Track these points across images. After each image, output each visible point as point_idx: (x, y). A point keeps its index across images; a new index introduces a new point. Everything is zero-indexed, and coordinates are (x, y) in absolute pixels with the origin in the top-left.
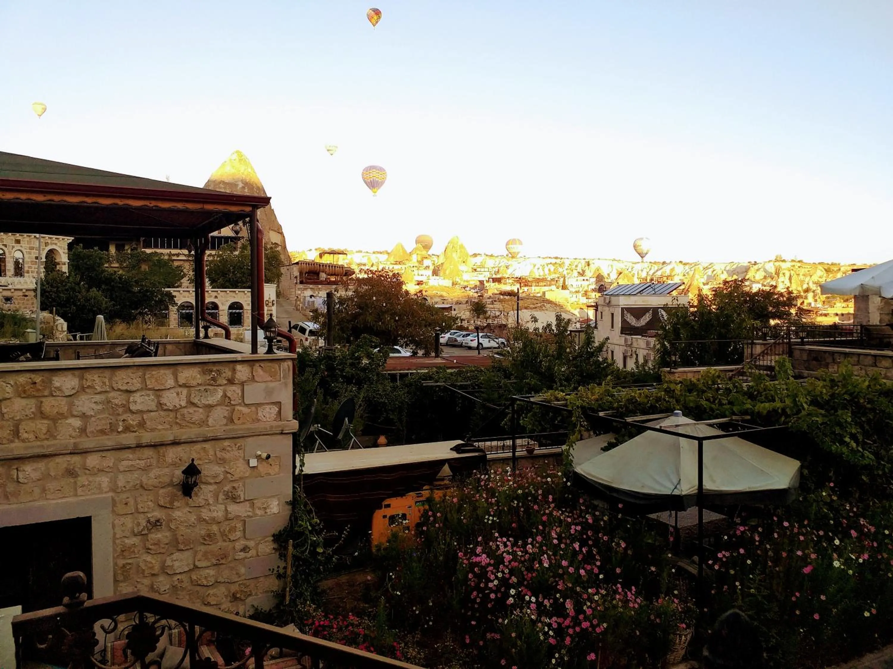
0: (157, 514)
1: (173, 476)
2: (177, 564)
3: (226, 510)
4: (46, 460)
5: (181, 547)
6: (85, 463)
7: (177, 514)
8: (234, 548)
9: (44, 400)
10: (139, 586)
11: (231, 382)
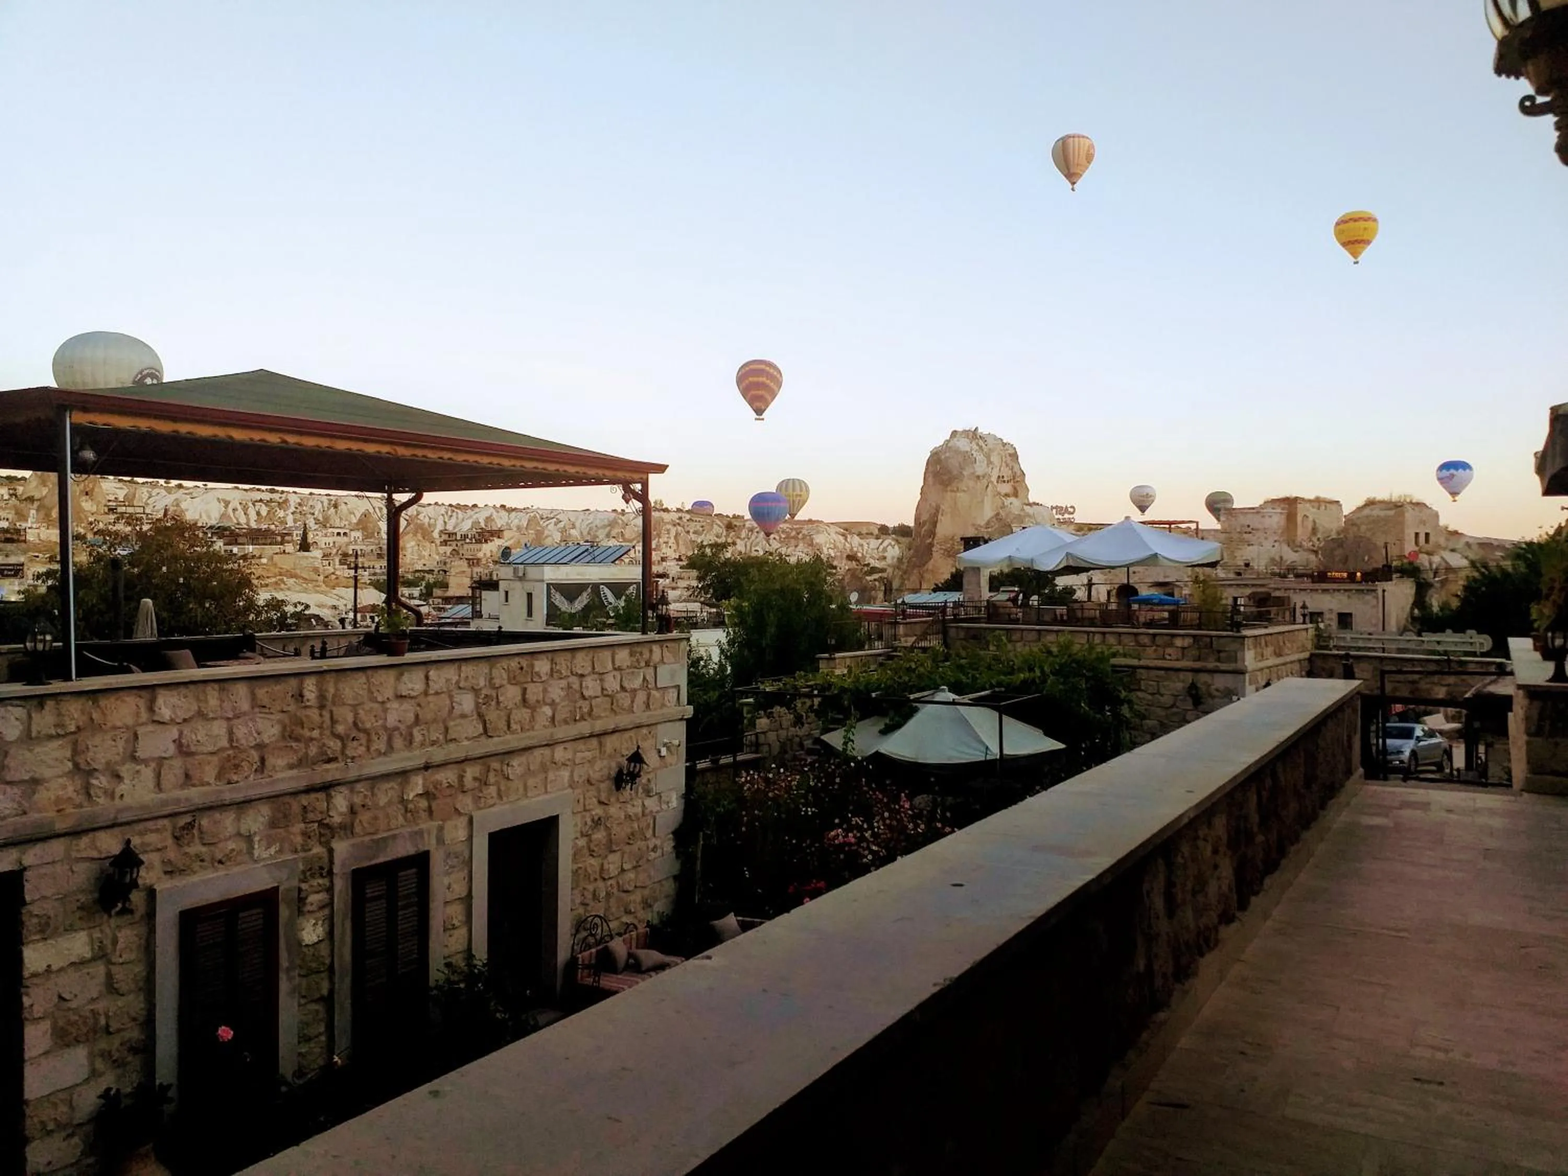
0: (598, 811)
1: (610, 768)
2: (611, 866)
3: (643, 805)
4: (527, 753)
5: (615, 848)
6: (553, 756)
7: (613, 810)
8: (648, 847)
9: (526, 685)
10: (586, 893)
11: (647, 664)
